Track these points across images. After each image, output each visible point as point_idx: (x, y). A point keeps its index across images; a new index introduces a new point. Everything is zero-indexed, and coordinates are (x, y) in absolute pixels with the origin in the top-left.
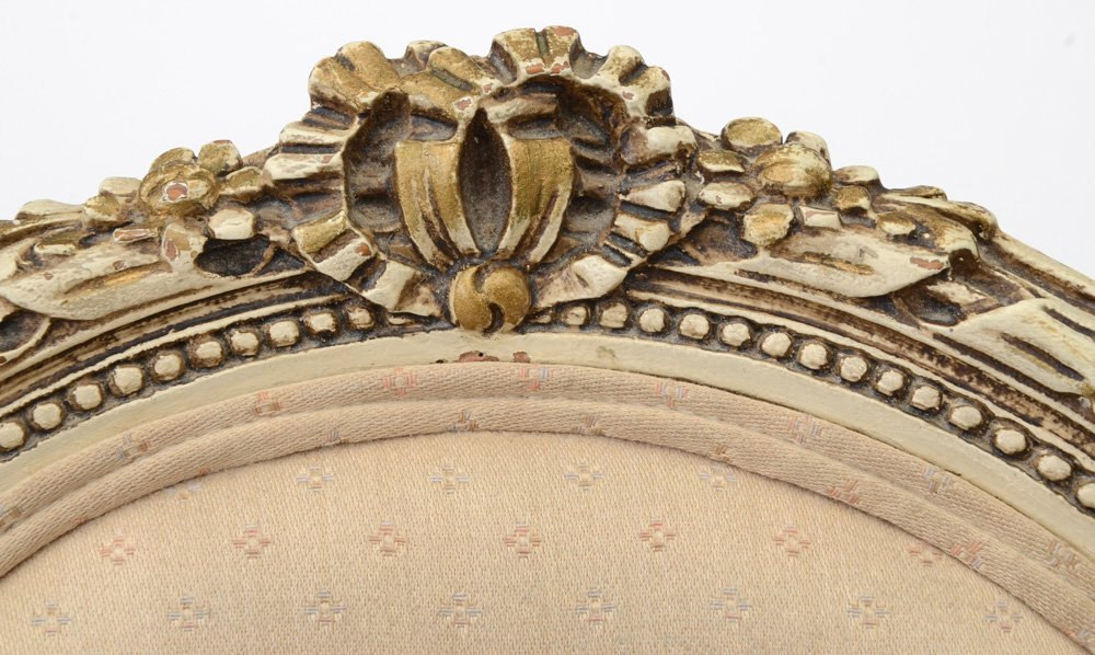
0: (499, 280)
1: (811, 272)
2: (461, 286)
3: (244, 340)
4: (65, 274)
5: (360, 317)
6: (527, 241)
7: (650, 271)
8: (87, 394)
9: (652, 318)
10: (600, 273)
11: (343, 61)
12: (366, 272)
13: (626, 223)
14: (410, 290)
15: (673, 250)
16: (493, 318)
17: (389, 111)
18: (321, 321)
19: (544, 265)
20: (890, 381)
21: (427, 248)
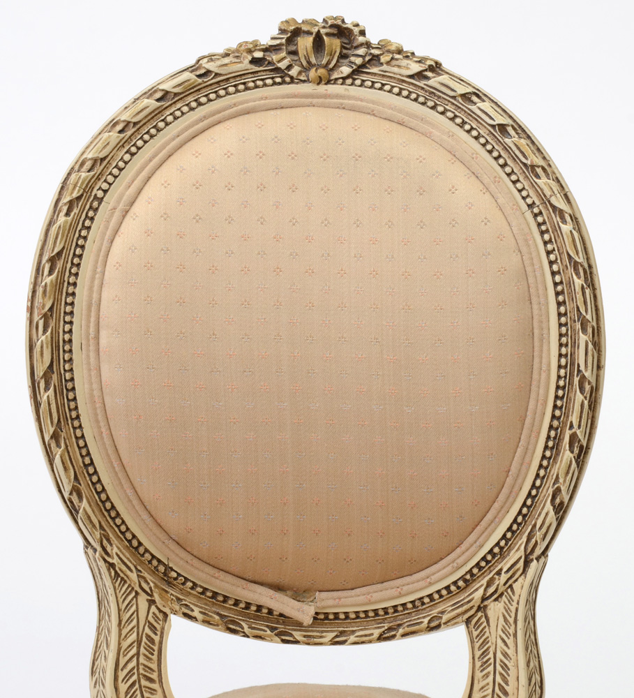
0: (322, 71)
1: (396, 70)
2: (312, 73)
3: (260, 83)
4: (219, 63)
5: (288, 79)
6: (328, 63)
7: (358, 71)
8: (222, 93)
9: (358, 82)
10: (346, 70)
11: (287, 22)
12: (289, 67)
13: (352, 59)
14: (300, 73)
15: (363, 66)
16: (319, 81)
17: (297, 32)
18: (278, 80)
19: (332, 70)
20: (414, 96)
21: (305, 63)
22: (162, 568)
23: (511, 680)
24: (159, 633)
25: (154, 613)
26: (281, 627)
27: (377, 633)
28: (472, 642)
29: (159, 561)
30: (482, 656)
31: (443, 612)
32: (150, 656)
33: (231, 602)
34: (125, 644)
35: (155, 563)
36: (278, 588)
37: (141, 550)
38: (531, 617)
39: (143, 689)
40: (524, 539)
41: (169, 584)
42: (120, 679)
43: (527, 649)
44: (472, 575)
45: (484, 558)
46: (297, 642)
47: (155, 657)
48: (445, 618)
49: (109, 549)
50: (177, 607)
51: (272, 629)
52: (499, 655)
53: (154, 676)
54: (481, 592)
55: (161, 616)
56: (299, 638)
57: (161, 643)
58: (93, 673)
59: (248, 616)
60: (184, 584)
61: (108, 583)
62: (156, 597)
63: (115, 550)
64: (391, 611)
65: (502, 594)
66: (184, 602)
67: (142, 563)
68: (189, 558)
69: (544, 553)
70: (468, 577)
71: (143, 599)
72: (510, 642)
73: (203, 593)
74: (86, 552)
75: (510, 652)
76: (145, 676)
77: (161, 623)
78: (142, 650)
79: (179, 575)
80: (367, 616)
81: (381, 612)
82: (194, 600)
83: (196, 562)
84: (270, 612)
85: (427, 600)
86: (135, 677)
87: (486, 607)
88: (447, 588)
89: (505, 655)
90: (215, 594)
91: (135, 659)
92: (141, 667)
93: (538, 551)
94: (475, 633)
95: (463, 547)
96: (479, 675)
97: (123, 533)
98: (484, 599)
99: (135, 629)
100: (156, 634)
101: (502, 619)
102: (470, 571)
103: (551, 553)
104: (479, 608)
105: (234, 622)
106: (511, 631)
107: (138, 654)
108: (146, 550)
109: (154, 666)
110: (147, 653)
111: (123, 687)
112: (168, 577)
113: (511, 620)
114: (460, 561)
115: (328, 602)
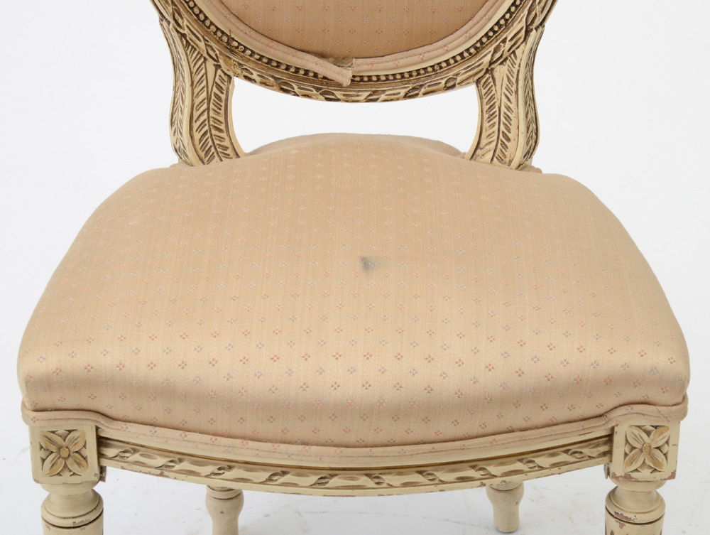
22: (225, 39)
23: (513, 128)
24: (225, 92)
25: (220, 76)
26: (325, 88)
27: (403, 92)
28: (481, 98)
29: (223, 32)
30: (489, 110)
31: (457, 75)
32: (218, 111)
33: (283, 67)
34: (197, 101)
35: (219, 34)
36: (322, 56)
37: (208, 23)
38: (530, 77)
39: (214, 137)
40: (526, 12)
41: (232, 51)
42: (195, 129)
43: (526, 103)
44: (482, 44)
45: (492, 29)
46: (338, 100)
47: (222, 112)
48: (459, 79)
49: (180, 21)
50: (239, 71)
51: (318, 89)
52: (503, 109)
53: (223, 127)
54: (489, 57)
55: (226, 78)
56: (339, 97)
57: (227, 100)
58: (172, 123)
59: (298, 79)
60: (244, 52)
61: (181, 50)
62: (222, 63)
63: (186, 22)
64: (414, 74)
65: (506, 59)
66: (244, 67)
67: (208, 34)
68: (247, 30)
69: (542, 24)
70: (478, 45)
71: (210, 64)
72: (512, 98)
73: (260, 60)
74: (161, 24)
75: (513, 106)
76: (215, 127)
77: (226, 84)
78: (212, 106)
79: (239, 44)
80: (395, 79)
81: (407, 75)
82: (252, 65)
83: (253, 34)
84: (316, 75)
85: (444, 65)
86: (206, 128)
87: (492, 69)
88: (461, 54)
89: (508, 108)
90: (270, 61)
91: (206, 113)
92: (211, 119)
93: (537, 22)
94: (484, 91)
95: (475, 20)
96: (486, 125)
97: (191, 8)
98: (491, 63)
99: (205, 89)
100: (222, 93)
101: (506, 79)
102: (480, 40)
103: (547, 24)
104: (487, 71)
105: (286, 84)
106: (514, 89)
107: (208, 109)
108: (212, 23)
109: (222, 119)
110: (216, 109)
111: (197, 136)
112: (230, 46)
113: (514, 80)
114: (472, 32)
115: (363, 67)
